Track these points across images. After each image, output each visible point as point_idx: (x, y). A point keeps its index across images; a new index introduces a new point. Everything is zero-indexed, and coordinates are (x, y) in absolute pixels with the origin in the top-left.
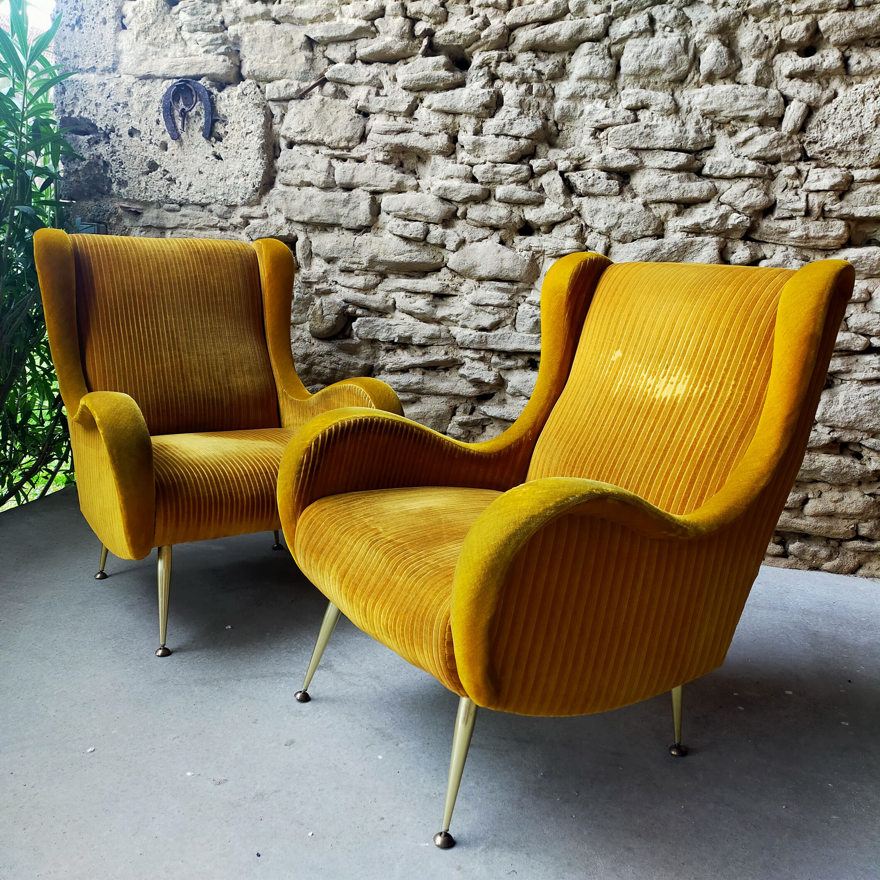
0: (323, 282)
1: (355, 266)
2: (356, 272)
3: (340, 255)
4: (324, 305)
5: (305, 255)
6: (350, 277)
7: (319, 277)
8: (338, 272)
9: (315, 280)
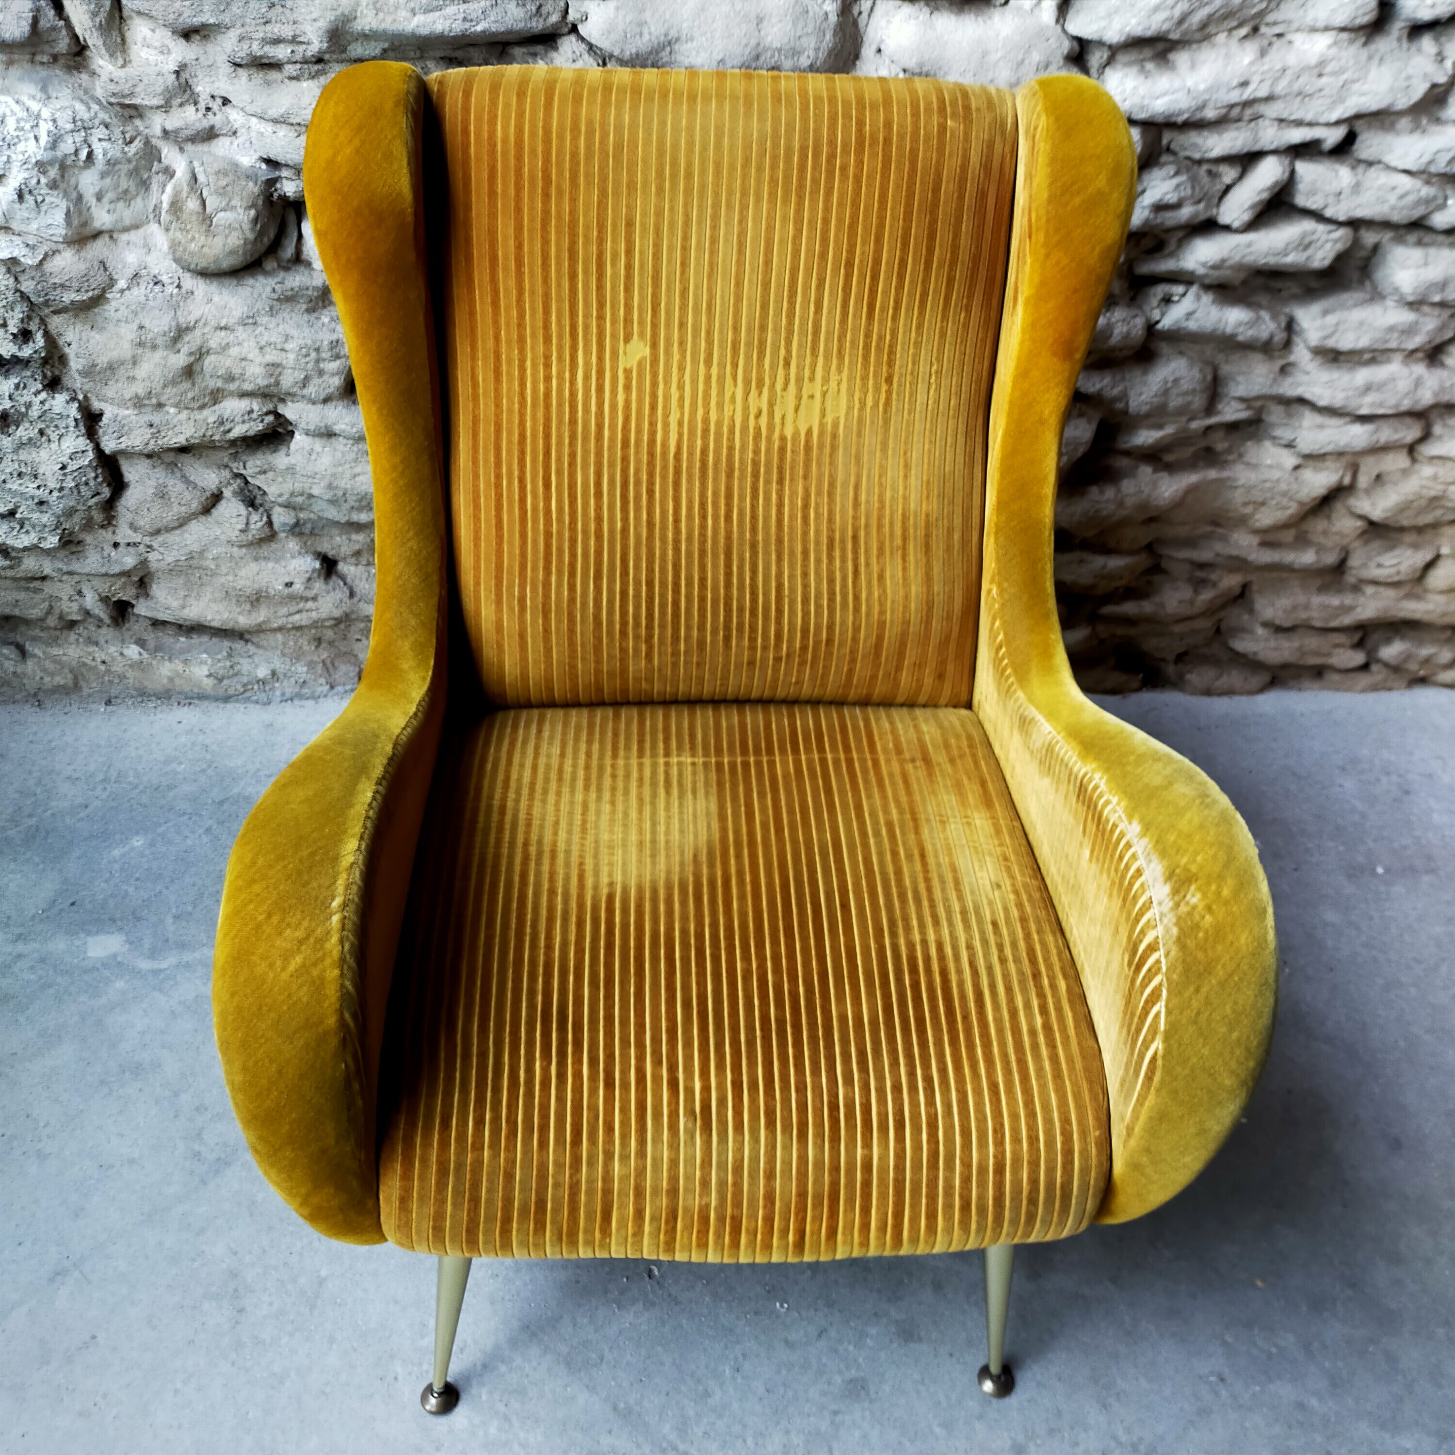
0: (181, 105)
1: (282, 52)
2: (290, 69)
3: (226, 18)
4: (201, 178)
5: (102, 17)
6: (268, 83)
7: (167, 89)
8: (227, 69)
9: (156, 102)
